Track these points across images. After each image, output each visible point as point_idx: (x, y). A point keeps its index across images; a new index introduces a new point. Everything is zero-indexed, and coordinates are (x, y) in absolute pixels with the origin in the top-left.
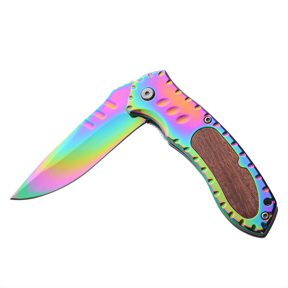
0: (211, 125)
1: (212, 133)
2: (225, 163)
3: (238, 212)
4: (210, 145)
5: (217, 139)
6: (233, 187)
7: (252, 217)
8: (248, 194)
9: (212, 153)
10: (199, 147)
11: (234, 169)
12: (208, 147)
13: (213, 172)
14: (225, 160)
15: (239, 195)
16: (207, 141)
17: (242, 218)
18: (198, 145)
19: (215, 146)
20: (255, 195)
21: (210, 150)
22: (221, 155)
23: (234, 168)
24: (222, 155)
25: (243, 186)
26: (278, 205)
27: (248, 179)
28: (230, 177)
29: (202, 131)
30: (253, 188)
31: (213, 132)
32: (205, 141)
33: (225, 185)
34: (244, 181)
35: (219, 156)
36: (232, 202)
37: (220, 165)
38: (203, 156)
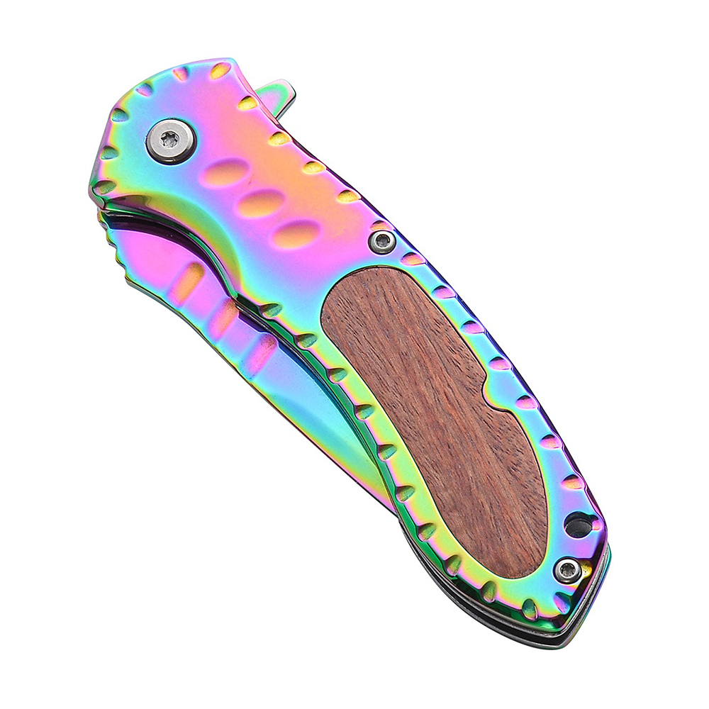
0: (392, 261)
1: (394, 288)
2: (436, 391)
3: (478, 554)
4: (386, 329)
5: (412, 309)
6: (461, 474)
7: (522, 573)
8: (510, 494)
9: (394, 359)
10: (350, 336)
11: (469, 414)
12: (381, 336)
13: (396, 421)
14: (437, 382)
15: (482, 498)
16: (378, 316)
17: (490, 576)
18: (344, 326)
19: (405, 331)
20: (535, 504)
21: (387, 344)
22: (423, 365)
23: (467, 409)
24: (429, 364)
25: (497, 468)
26: (610, 539)
27: (514, 447)
28: (451, 441)
29: (361, 280)
30: (531, 477)
31: (398, 284)
32: (370, 316)
33: (435, 465)
34: (499, 453)
35: (416, 366)
36: (459, 523)
37: (420, 395)
38: (362, 364)
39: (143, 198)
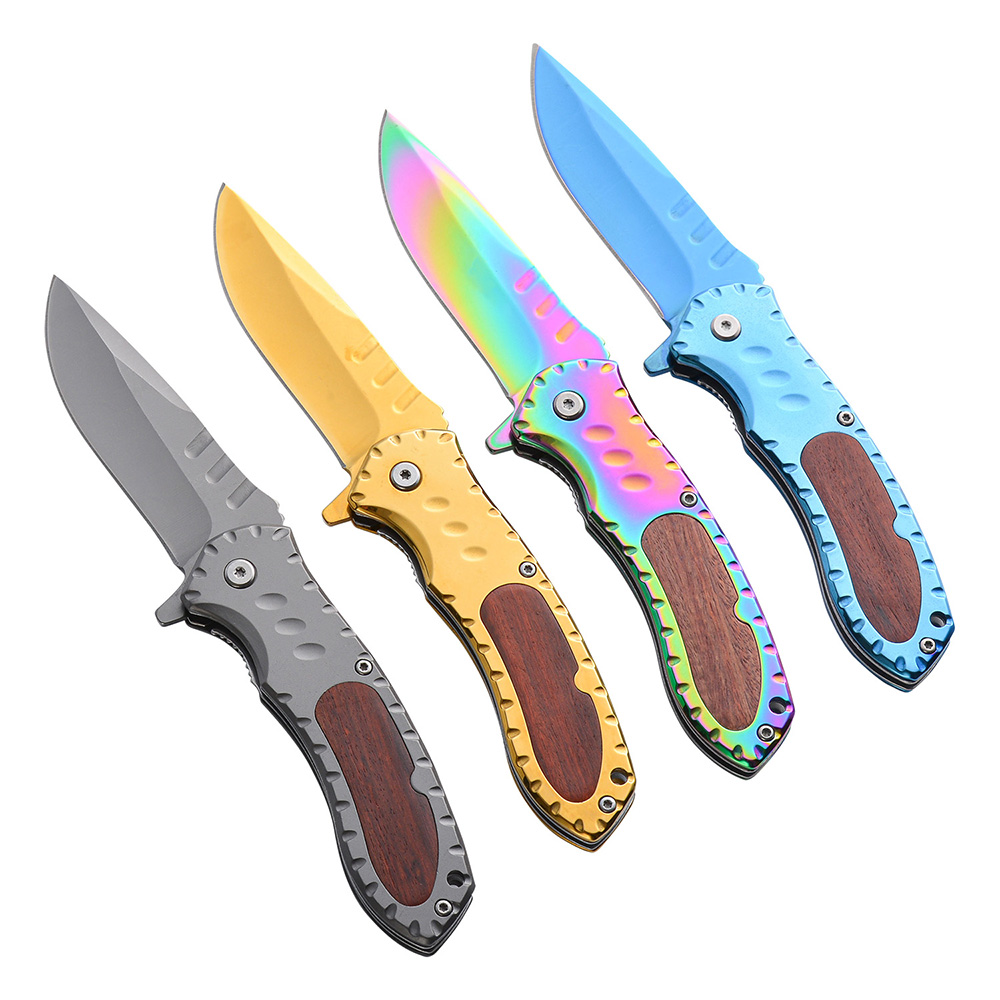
0: (692, 512)
1: (691, 530)
2: (705, 601)
3: (712, 710)
4: (681, 555)
5: (699, 546)
6: (710, 658)
7: (737, 728)
8: (740, 677)
9: (683, 574)
10: (658, 554)
11: (723, 620)
12: (677, 558)
13: (676, 614)
14: (707, 595)
15: (721, 675)
16: (678, 545)
17: (717, 725)
18: (656, 547)
19: (693, 559)
20: (754, 687)
21: (680, 565)
22: (700, 583)
23: (722, 617)
24: (704, 583)
25: (734, 658)
26: (795, 719)
27: (747, 648)
28: (709, 634)
29: (671, 520)
30: (754, 669)
31: (694, 527)
32: (672, 544)
33: (696, 647)
34: (737, 649)
35: (695, 582)
36: (704, 687)
37: (695, 601)
38: (662, 574)
39: (552, 439)
